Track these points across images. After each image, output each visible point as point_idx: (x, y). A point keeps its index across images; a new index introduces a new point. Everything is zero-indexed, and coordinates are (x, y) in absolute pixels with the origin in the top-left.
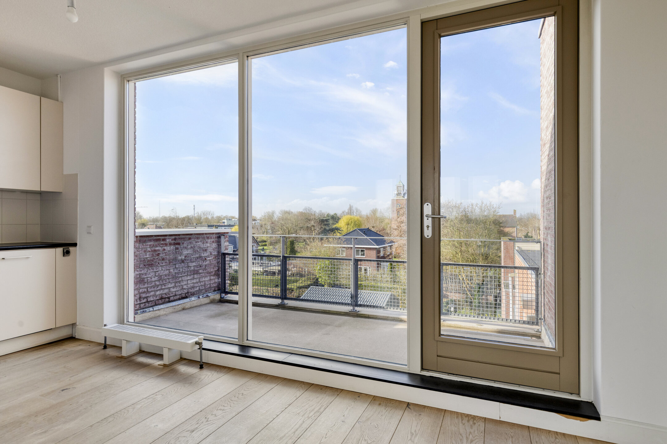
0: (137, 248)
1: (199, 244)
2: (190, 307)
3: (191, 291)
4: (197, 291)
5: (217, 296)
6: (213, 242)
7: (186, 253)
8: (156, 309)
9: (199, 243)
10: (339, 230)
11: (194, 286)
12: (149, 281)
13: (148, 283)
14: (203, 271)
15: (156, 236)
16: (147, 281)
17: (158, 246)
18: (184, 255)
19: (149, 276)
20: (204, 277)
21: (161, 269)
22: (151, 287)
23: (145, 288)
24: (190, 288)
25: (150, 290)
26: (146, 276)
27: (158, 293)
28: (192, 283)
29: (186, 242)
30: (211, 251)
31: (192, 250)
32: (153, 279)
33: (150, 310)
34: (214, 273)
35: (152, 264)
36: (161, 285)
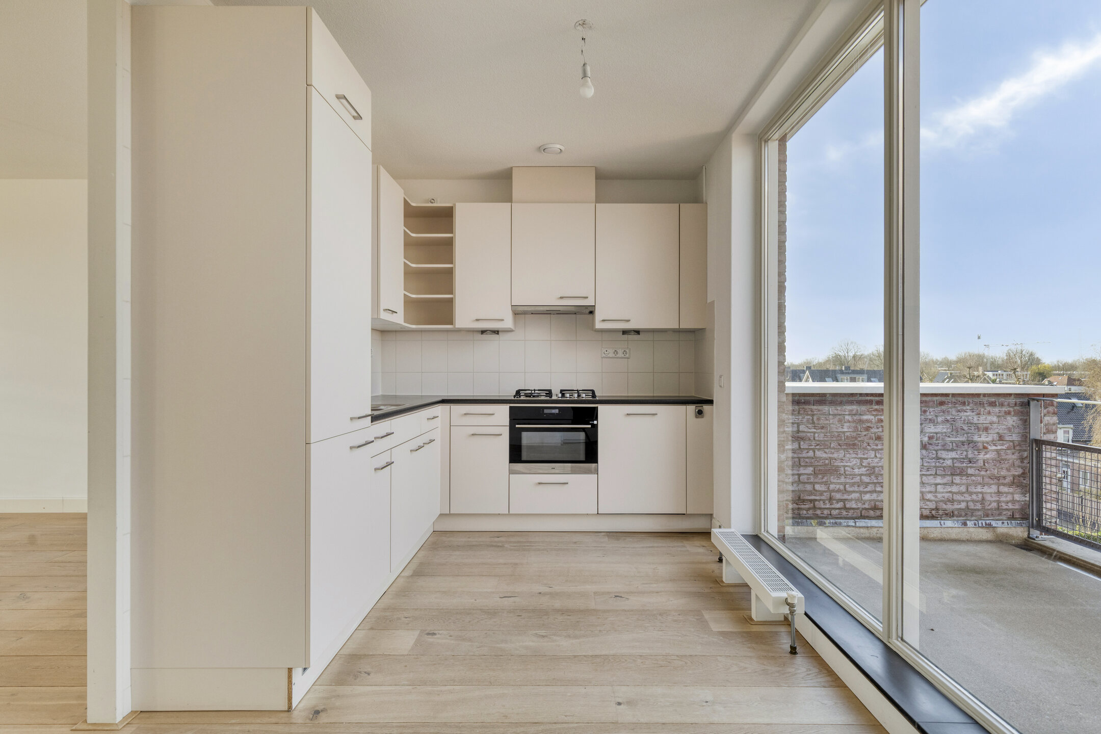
0: (826, 415)
1: (967, 416)
2: (939, 536)
3: (944, 506)
4: (960, 509)
5: (1019, 532)
6: (1009, 413)
7: (933, 431)
8: (861, 525)
9: (968, 414)
11: (953, 499)
12: (849, 473)
13: (846, 476)
14: (977, 471)
15: (861, 395)
16: (845, 473)
17: (868, 413)
18: (927, 435)
19: (848, 464)
20: (980, 484)
21: (873, 456)
22: (853, 485)
23: (841, 484)
24: (942, 501)
25: (851, 489)
26: (842, 464)
27: (867, 497)
28: (947, 492)
29: (931, 410)
30: (1001, 432)
31: (948, 425)
32: (856, 471)
33: (849, 524)
34: (1008, 480)
35: (854, 445)
36: (875, 484)
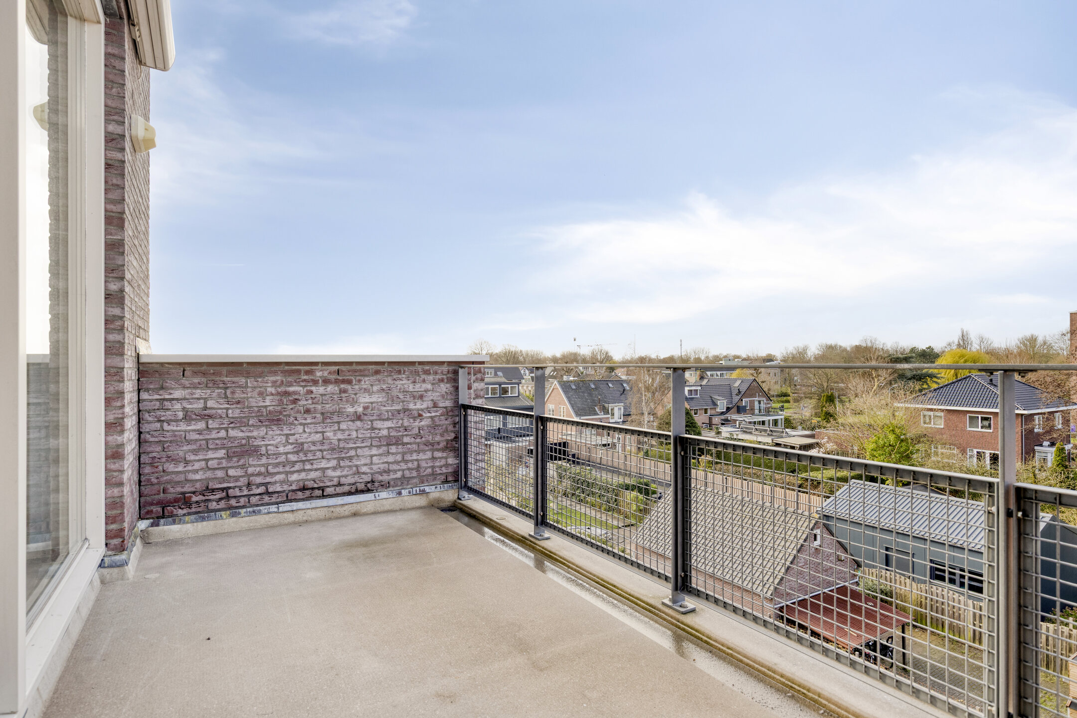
0: (243, 387)
1: (403, 385)
2: (373, 510)
3: (380, 478)
4: (396, 479)
5: (449, 495)
6: (442, 380)
7: (368, 401)
8: (284, 510)
9: (403, 382)
10: (936, 377)
11: (389, 470)
12: (272, 452)
13: (268, 456)
14: (413, 439)
15: (288, 364)
16: (267, 452)
17: (295, 384)
18: (362, 405)
19: (272, 442)
20: (416, 451)
21: (301, 431)
22: (277, 465)
23: (263, 465)
24: (378, 473)
25: (275, 470)
26: (263, 443)
27: (294, 477)
28: (383, 463)
29: (366, 379)
30: (435, 398)
31: (384, 394)
32: (281, 449)
33: (271, 510)
34: (442, 445)
35: (279, 420)
36: (303, 462)
